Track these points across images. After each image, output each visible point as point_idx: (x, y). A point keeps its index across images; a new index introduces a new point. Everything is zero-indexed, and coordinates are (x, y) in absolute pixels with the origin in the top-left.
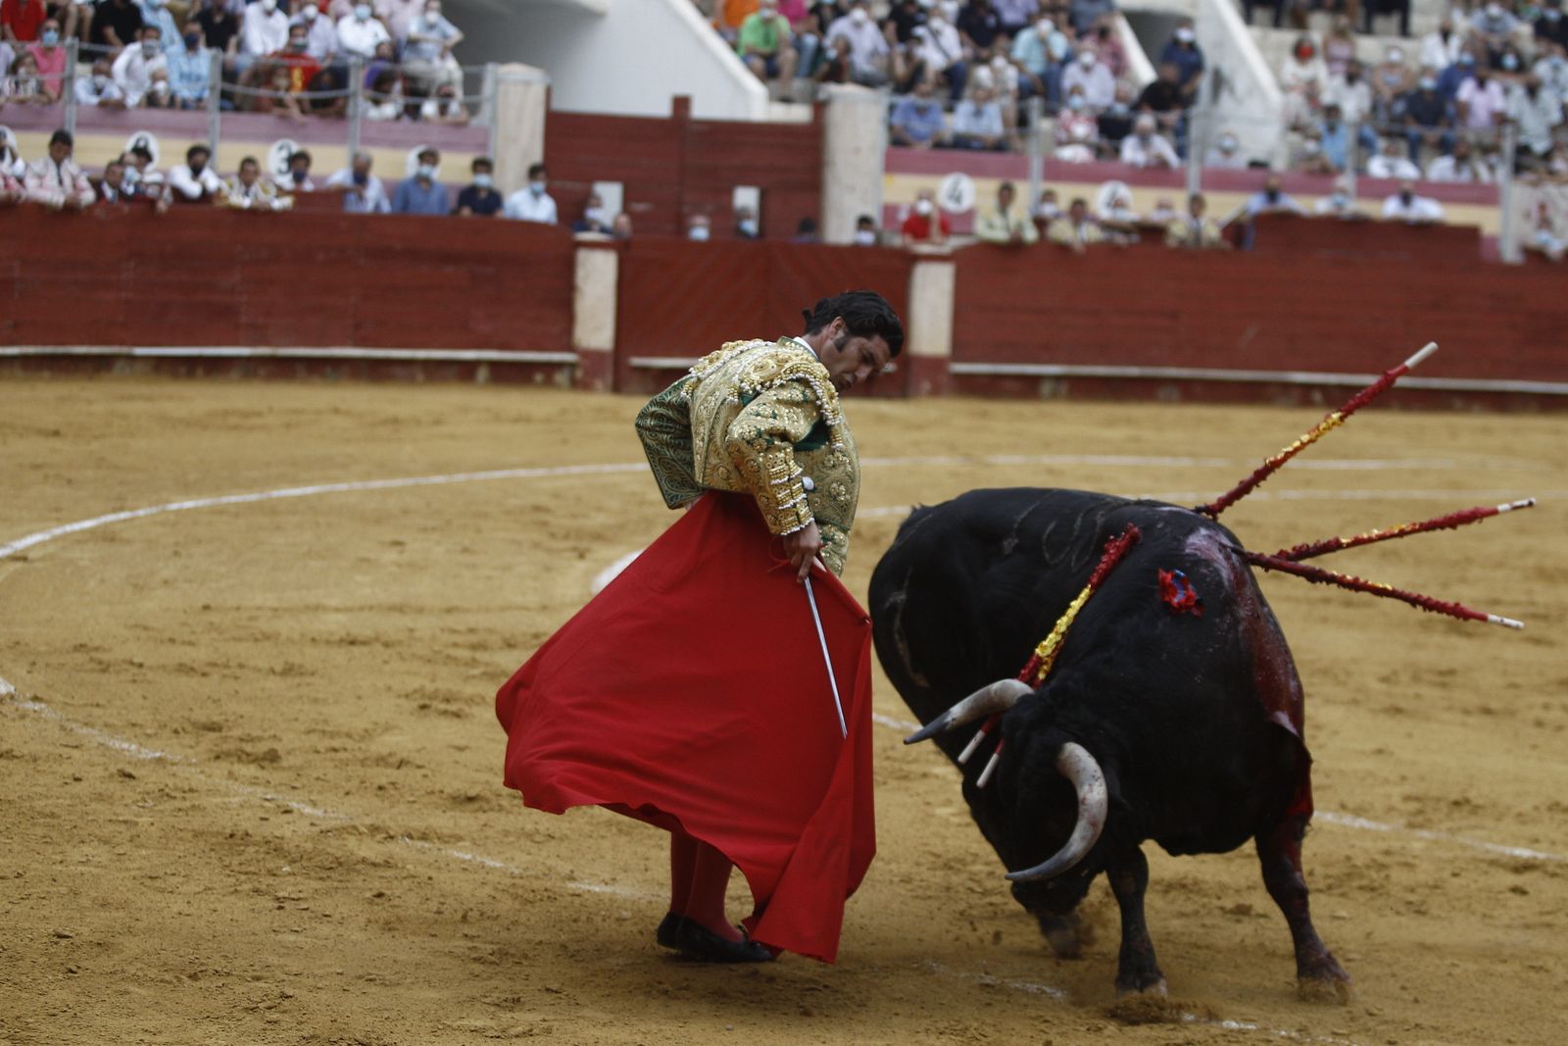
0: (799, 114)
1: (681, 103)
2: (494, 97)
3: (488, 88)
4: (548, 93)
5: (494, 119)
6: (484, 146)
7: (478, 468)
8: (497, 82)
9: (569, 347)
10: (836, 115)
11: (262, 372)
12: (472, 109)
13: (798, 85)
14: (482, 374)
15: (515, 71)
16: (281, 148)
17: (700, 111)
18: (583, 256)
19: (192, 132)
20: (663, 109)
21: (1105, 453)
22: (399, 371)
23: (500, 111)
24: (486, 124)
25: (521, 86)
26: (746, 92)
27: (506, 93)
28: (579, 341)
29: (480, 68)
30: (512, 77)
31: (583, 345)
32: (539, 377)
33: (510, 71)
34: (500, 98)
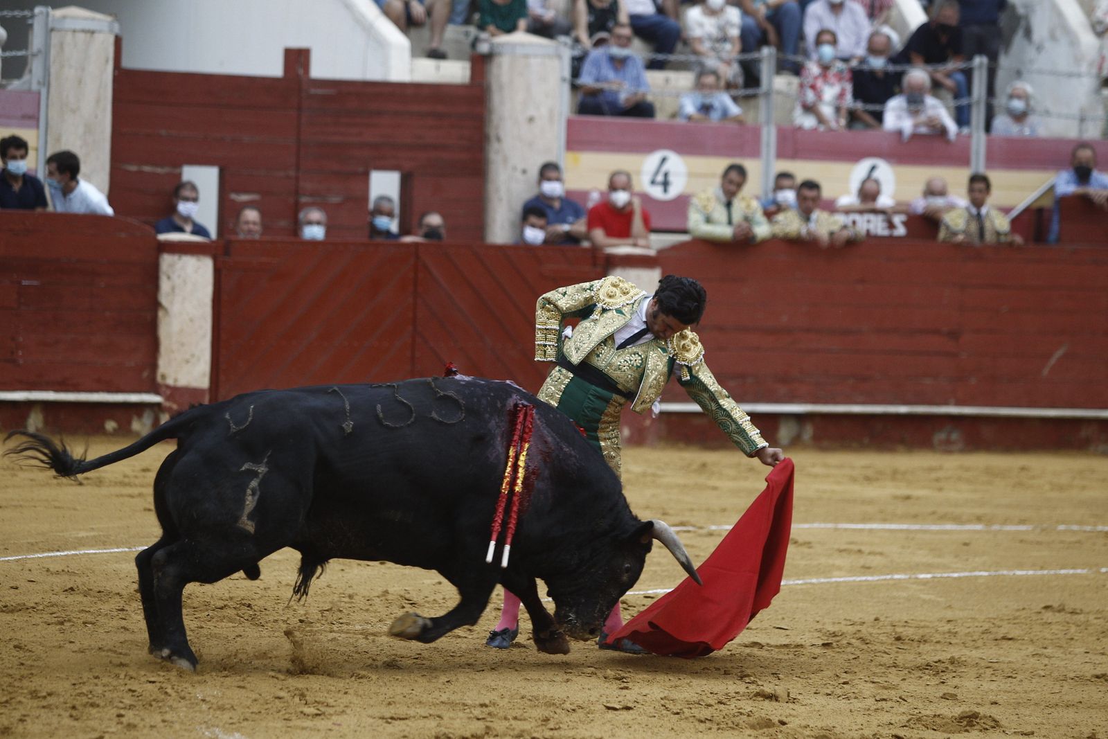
0: (454, 72)
1: (297, 58)
2: (46, 52)
3: (37, 39)
4: (118, 42)
5: (46, 82)
6: (34, 117)
7: (32, 547)
8: (50, 31)
9: (154, 388)
10: (503, 73)
12: (17, 66)
13: (453, 33)
14: (35, 419)
15: (75, 15)
17: (320, 69)
18: (167, 260)
20: (274, 68)
21: (865, 519)
23: (53, 70)
24: (35, 87)
25: (81, 36)
26: (381, 43)
27: (61, 45)
28: (163, 377)
29: (27, 13)
30: (69, 24)
31: (170, 382)
32: (110, 425)
33: (64, 17)
34: (53, 52)
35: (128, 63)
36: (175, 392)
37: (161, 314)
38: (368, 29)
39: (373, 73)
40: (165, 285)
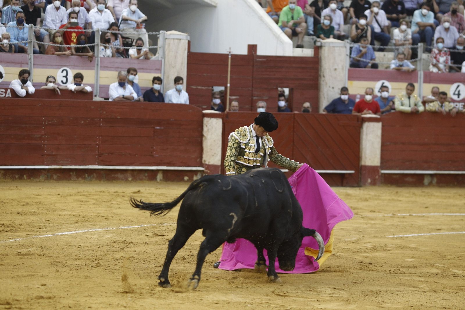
0: (308, 52)
1: (252, 48)
2: (163, 47)
3: (160, 42)
4: (189, 43)
5: (164, 57)
6: (159, 70)
8: (165, 39)
9: (201, 165)
10: (325, 53)
11: (55, 177)
12: (154, 51)
13: (307, 39)
14: (160, 176)
15: (173, 34)
16: (62, 72)
17: (260, 52)
18: (206, 120)
19: (21, 64)
20: (244, 51)
22: (119, 175)
23: (166, 53)
24: (160, 59)
25: (177, 41)
26: (282, 42)
27: (169, 44)
28: (205, 161)
29: (157, 33)
30: (172, 37)
31: (207, 163)
32: (186, 178)
33: (171, 34)
34: (166, 46)
35: (193, 50)
36: (209, 167)
37: (204, 139)
38: (278, 38)
39: (280, 53)
40: (205, 129)
